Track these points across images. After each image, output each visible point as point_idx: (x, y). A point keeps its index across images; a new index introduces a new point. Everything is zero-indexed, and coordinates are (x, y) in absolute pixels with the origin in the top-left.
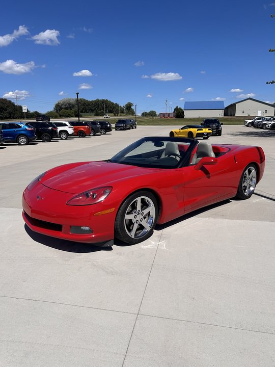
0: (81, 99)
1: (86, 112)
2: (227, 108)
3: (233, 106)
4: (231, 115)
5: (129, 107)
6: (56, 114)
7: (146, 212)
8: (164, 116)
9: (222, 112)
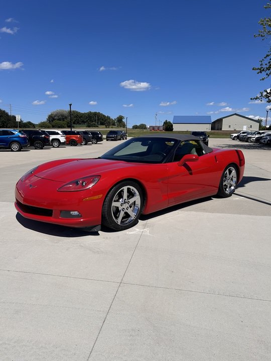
0: (73, 111)
1: (78, 123)
2: (214, 123)
3: (220, 121)
4: (218, 129)
5: (120, 120)
6: (49, 125)
7: (131, 201)
8: (154, 129)
9: (209, 126)
